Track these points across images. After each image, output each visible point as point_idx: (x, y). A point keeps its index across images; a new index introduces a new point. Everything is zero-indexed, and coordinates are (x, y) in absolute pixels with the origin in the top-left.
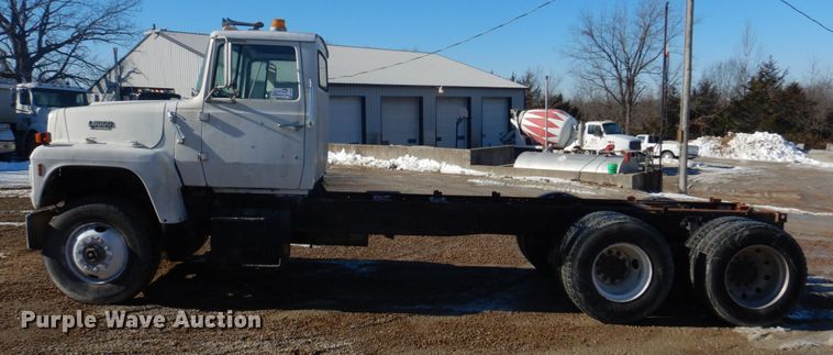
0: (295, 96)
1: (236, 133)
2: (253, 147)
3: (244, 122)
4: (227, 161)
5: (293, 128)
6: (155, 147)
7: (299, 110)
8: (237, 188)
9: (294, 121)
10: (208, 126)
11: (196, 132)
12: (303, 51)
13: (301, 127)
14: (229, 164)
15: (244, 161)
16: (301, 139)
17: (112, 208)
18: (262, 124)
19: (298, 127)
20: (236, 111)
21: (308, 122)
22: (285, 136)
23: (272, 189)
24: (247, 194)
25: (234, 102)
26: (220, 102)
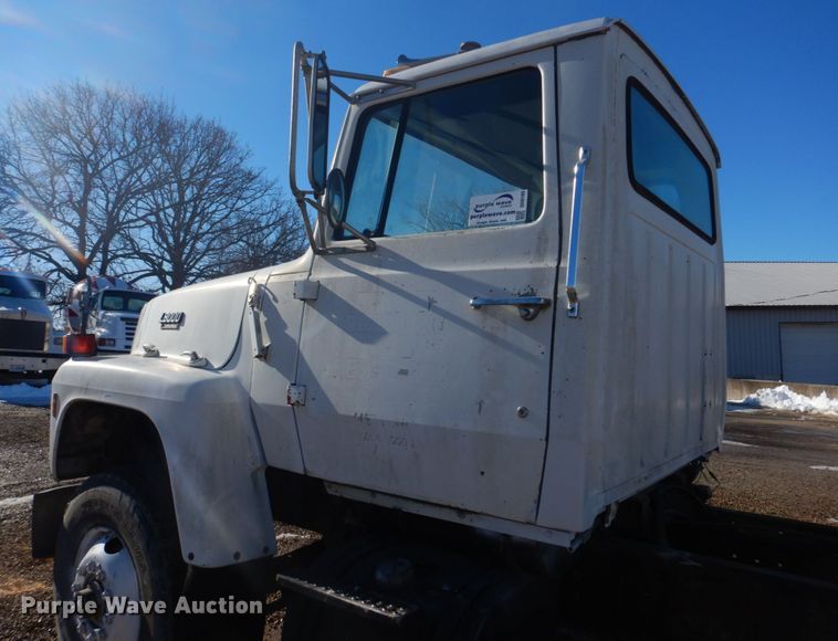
0: (533, 211)
1: (363, 329)
2: (403, 372)
3: (387, 297)
4: (342, 410)
5: (514, 310)
6: (223, 367)
7: (540, 253)
8: (374, 492)
9: (520, 287)
10: (313, 313)
11: (291, 332)
12: (563, 66)
13: (548, 303)
14: (347, 419)
15: (379, 412)
16: (539, 349)
17: (126, 499)
18: (430, 305)
19: (532, 308)
20: (375, 272)
21: (563, 293)
22: (492, 337)
23: (462, 512)
24: (396, 512)
25: (372, 248)
26: (344, 251)
